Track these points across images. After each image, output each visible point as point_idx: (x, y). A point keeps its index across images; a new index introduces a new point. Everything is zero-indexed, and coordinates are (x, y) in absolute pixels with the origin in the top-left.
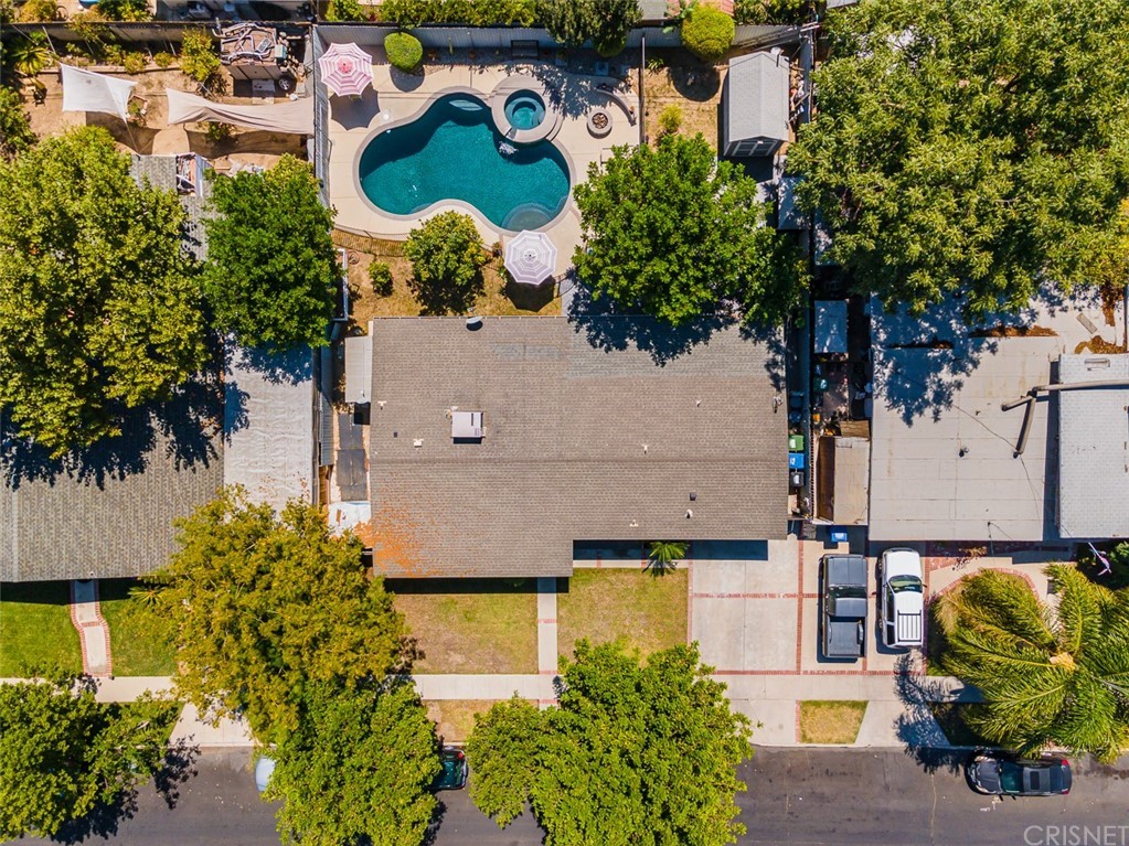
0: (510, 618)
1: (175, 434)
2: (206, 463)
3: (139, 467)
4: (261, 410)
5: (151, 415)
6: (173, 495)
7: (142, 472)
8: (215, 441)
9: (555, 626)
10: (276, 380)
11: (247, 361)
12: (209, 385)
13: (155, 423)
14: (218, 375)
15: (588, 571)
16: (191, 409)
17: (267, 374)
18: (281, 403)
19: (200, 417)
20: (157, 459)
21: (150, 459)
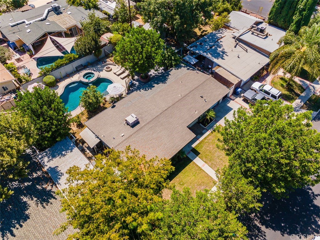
0: (193, 173)
1: (36, 197)
2: (54, 198)
3: (27, 217)
4: (65, 167)
5: (22, 197)
6: (47, 218)
7: (29, 218)
8: (54, 189)
9: (206, 165)
10: (64, 155)
11: (50, 158)
12: (40, 175)
13: (25, 199)
14: (42, 170)
15: (200, 143)
16: (38, 186)
17: (60, 156)
18: (70, 160)
19: (43, 186)
20: (33, 210)
21: (29, 212)
